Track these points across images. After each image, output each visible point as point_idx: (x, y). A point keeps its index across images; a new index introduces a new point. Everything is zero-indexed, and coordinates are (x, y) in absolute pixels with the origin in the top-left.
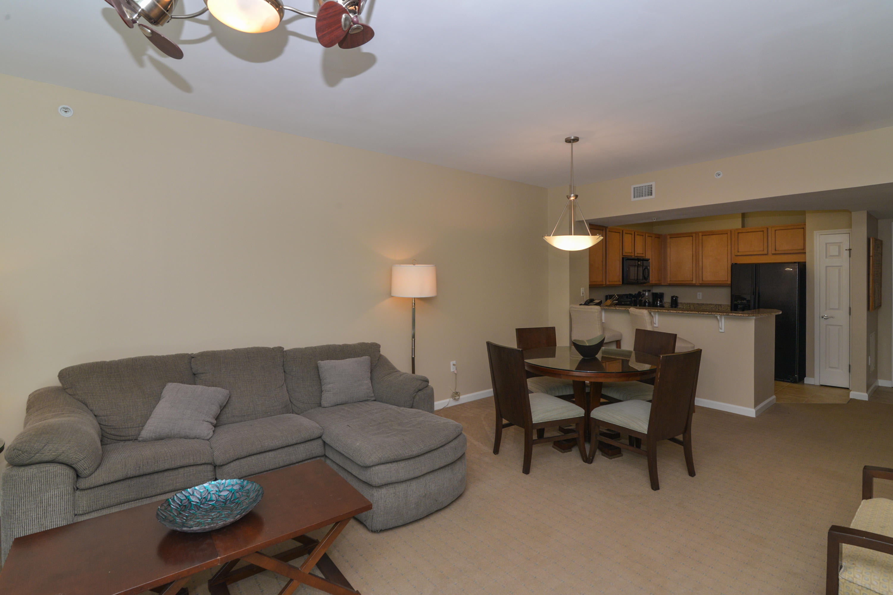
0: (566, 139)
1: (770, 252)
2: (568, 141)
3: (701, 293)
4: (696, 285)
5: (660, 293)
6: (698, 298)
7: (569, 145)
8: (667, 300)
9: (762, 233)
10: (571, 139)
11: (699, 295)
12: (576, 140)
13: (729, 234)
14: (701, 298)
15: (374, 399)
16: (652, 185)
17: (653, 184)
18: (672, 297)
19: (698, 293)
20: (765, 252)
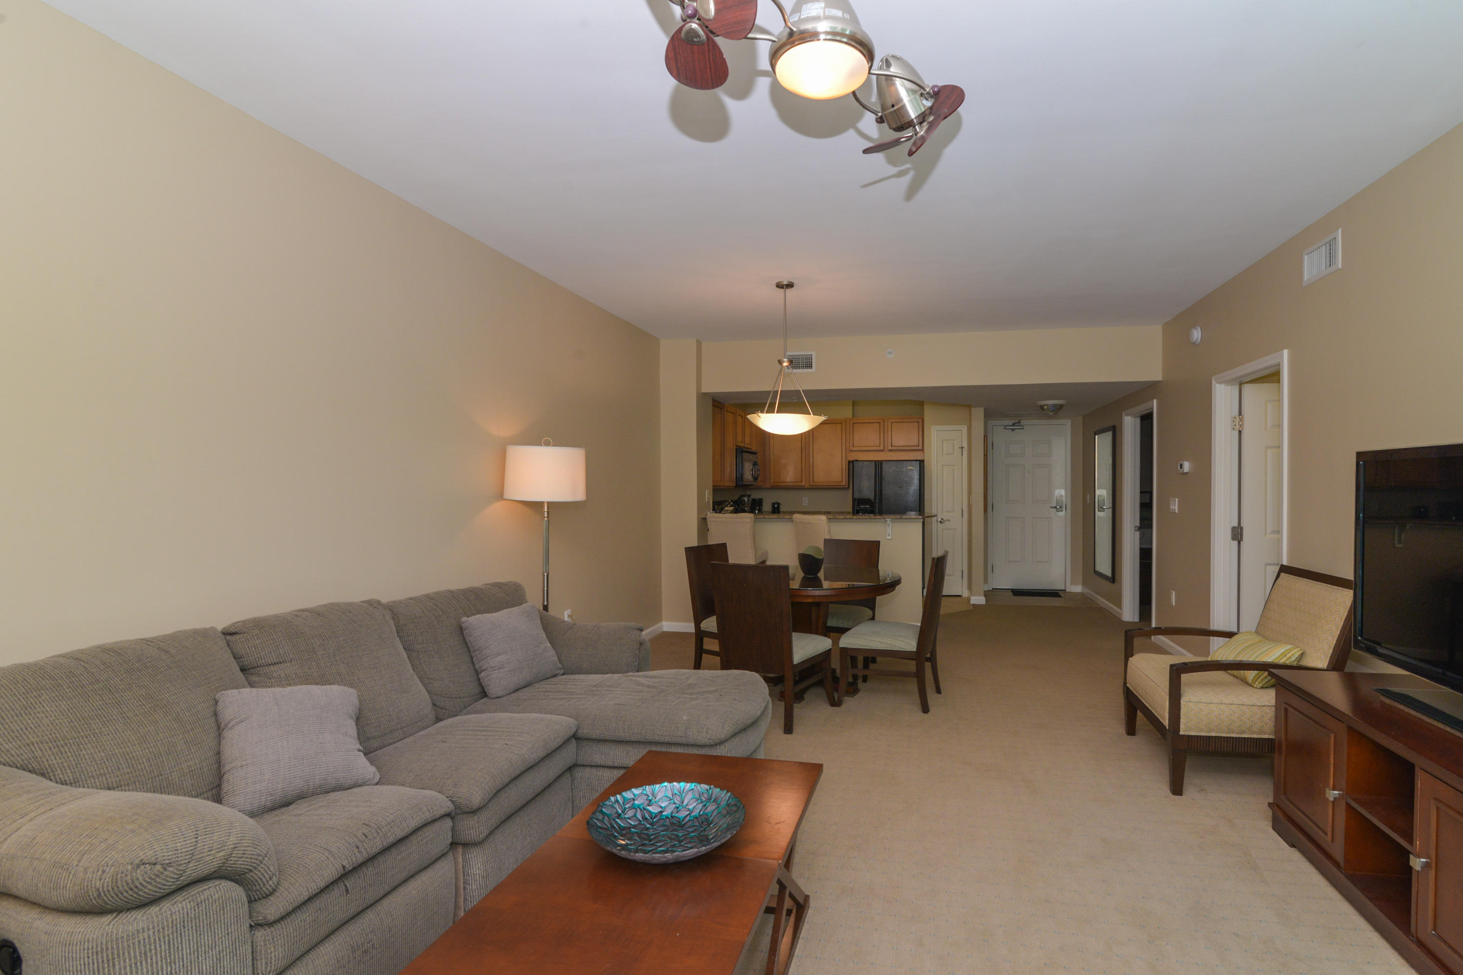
0: (777, 283)
1: (886, 448)
2: (779, 286)
3: (807, 498)
4: (806, 487)
5: (759, 499)
6: (804, 504)
7: (782, 290)
8: (767, 507)
9: (878, 424)
10: (784, 285)
11: (805, 500)
12: (790, 285)
13: (844, 424)
14: (807, 505)
15: (562, 671)
16: (811, 355)
17: (814, 354)
18: (773, 504)
19: (804, 498)
20: (882, 448)
